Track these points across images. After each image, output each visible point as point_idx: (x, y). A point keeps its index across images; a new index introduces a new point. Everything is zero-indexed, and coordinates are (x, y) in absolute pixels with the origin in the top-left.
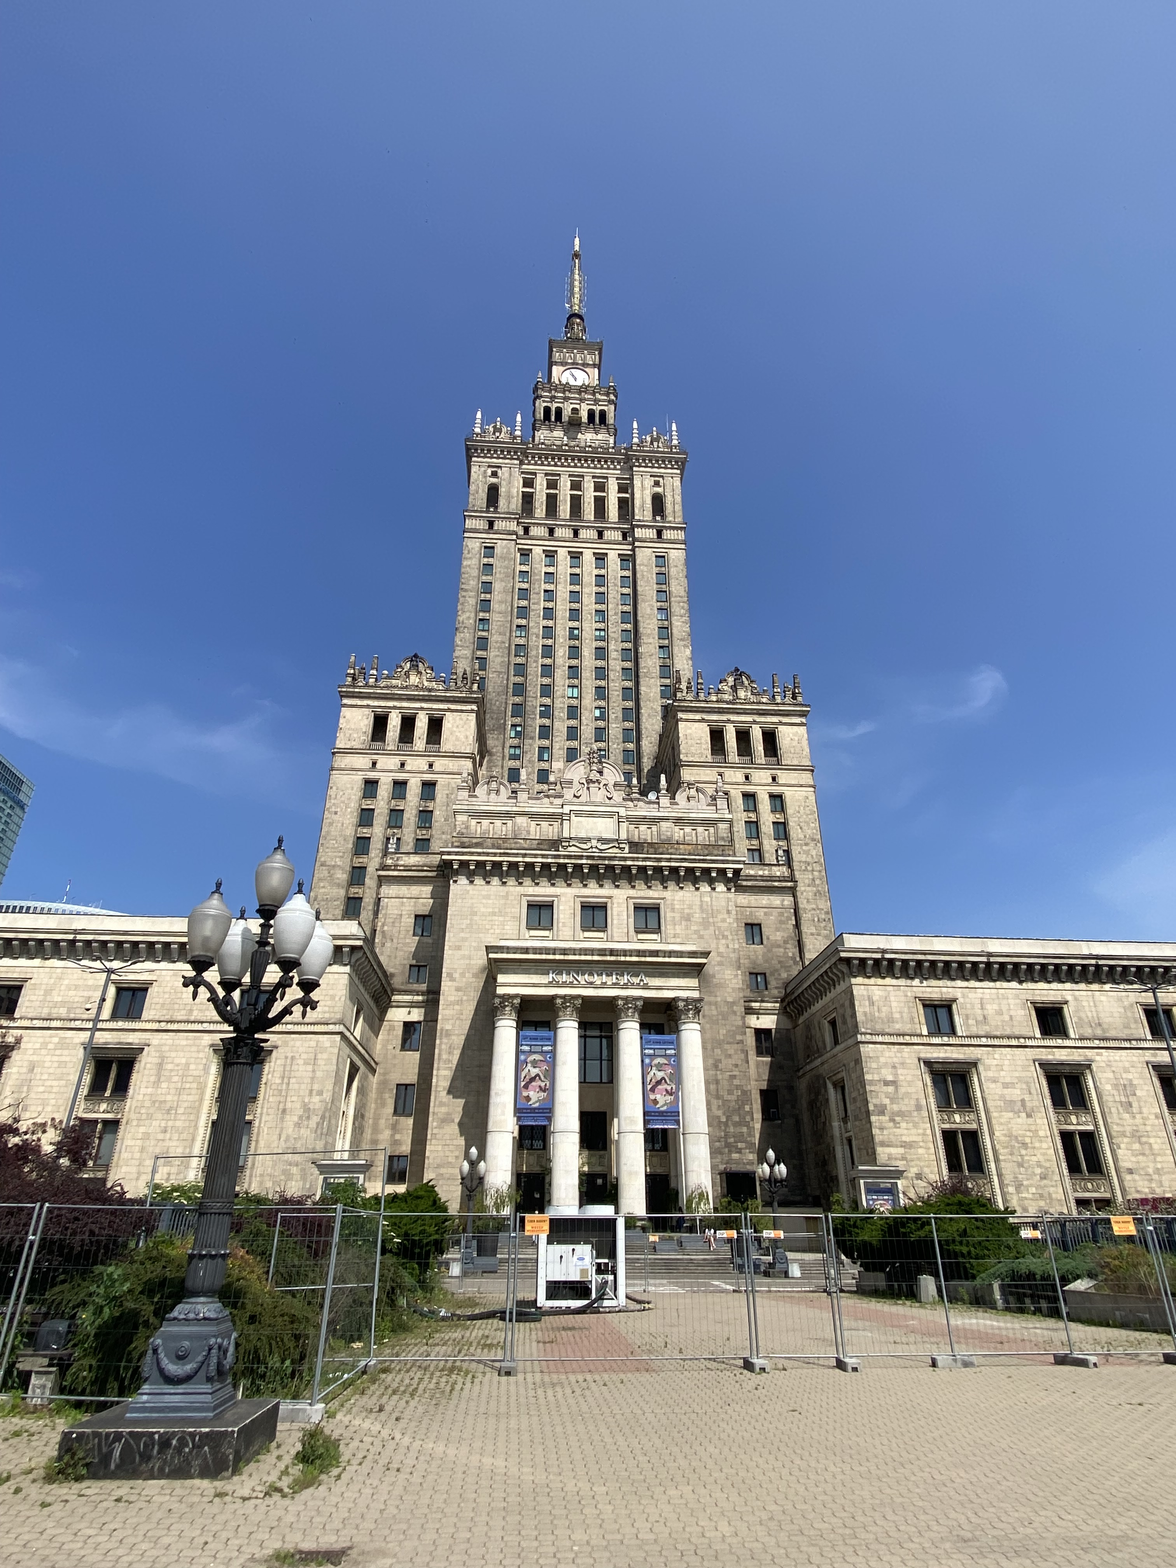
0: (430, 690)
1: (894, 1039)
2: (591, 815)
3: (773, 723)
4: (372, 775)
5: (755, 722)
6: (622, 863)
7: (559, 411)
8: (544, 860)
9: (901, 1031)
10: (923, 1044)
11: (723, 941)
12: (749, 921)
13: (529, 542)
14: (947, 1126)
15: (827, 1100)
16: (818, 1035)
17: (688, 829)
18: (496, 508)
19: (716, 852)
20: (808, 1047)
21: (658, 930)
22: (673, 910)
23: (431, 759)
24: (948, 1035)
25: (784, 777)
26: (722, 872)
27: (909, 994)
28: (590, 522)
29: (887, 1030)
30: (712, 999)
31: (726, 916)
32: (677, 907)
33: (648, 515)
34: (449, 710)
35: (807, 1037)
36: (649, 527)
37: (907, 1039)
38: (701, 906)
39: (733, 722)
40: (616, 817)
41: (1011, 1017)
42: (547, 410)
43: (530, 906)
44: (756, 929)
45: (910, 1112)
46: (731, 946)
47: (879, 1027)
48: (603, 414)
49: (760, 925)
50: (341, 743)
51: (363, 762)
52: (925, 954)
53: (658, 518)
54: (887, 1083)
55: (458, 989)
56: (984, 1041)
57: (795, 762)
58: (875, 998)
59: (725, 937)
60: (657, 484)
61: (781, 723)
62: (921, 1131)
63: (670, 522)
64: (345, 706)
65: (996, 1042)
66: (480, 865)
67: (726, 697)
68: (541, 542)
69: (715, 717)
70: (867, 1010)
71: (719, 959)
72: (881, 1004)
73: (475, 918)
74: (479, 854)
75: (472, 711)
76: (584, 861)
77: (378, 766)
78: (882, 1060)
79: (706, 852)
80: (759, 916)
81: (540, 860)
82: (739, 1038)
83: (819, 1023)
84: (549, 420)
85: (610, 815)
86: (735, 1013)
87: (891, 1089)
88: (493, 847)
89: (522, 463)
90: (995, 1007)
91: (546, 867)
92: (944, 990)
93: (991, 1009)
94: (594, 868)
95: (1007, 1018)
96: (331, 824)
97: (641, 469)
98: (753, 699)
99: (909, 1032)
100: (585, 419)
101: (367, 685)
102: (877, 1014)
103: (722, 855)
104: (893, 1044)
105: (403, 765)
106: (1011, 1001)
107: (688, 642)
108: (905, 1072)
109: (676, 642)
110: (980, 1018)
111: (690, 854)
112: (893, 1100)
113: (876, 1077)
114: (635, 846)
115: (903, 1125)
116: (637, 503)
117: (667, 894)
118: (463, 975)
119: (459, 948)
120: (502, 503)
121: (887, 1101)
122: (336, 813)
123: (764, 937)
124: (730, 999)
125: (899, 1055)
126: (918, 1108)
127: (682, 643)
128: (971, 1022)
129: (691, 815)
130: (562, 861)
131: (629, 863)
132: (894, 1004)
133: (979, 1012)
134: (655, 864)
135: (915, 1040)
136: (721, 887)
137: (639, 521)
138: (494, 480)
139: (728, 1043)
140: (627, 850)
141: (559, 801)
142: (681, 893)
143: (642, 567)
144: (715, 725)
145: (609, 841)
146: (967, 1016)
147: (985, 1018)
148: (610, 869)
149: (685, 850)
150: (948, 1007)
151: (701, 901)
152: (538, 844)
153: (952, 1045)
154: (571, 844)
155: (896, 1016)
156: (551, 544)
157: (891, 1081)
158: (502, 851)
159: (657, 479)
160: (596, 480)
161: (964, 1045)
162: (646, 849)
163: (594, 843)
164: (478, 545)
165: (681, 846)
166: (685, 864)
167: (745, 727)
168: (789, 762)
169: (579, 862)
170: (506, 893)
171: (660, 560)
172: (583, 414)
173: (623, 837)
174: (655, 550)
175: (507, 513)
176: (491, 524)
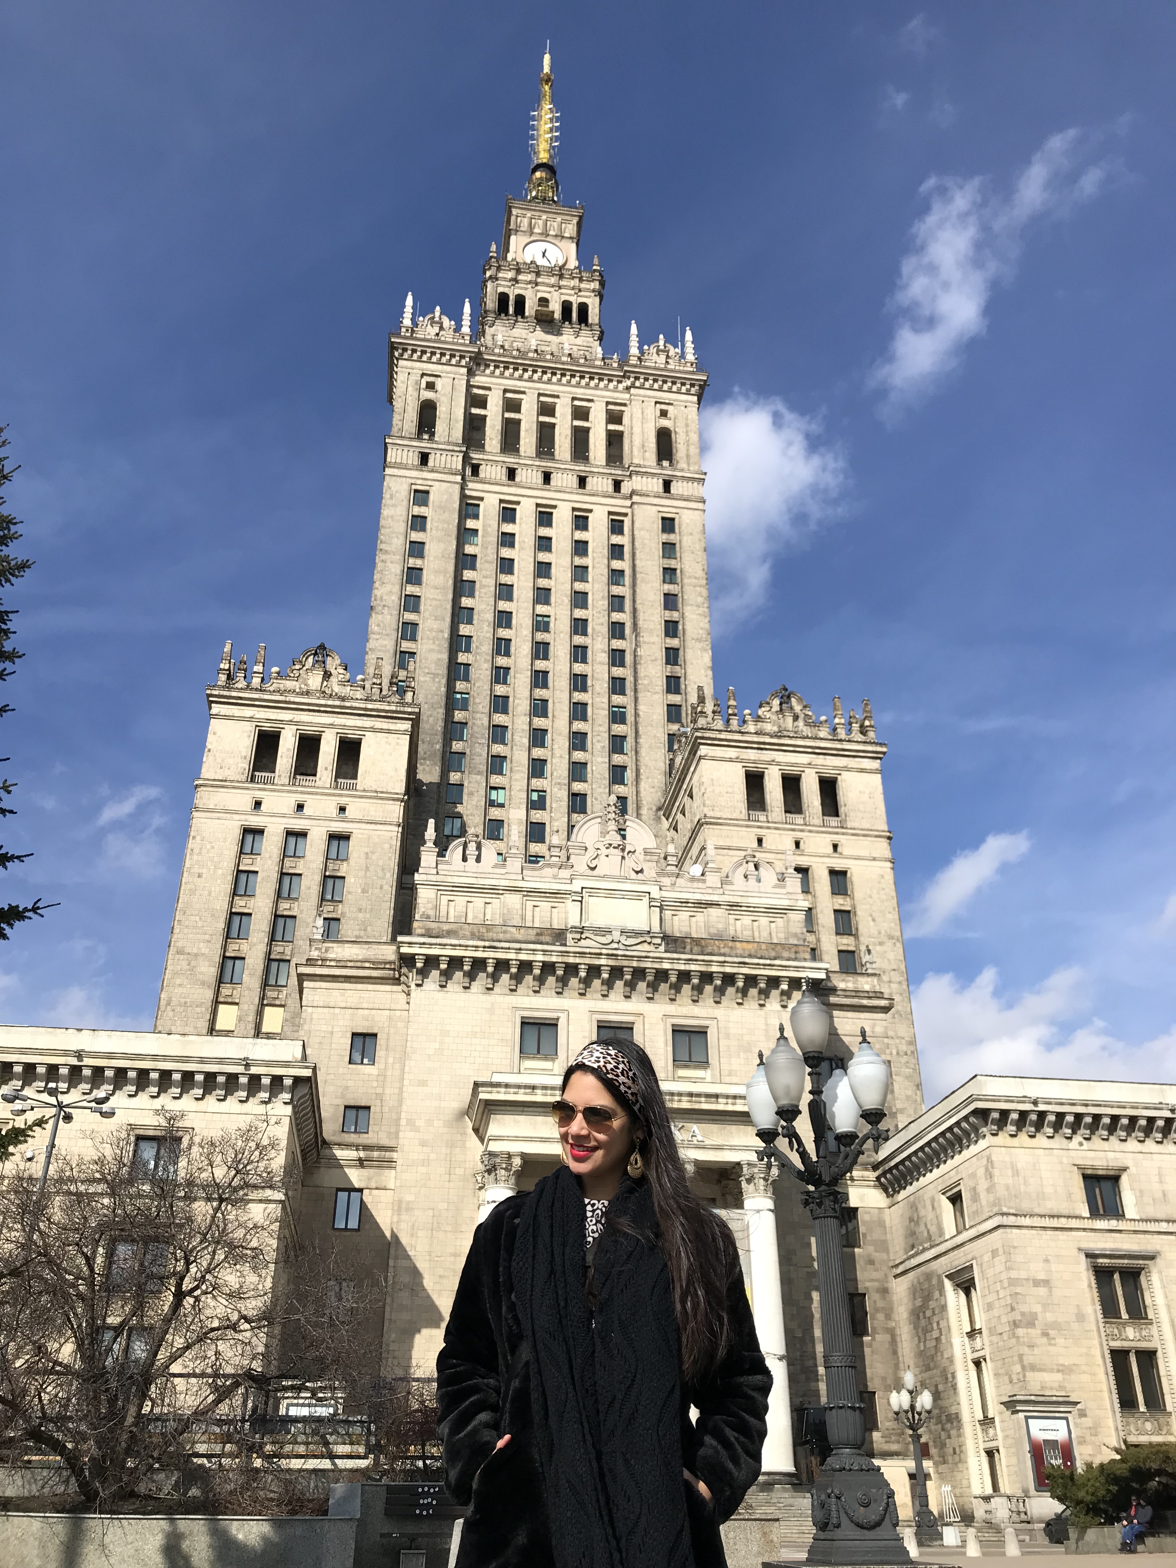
0: (343, 699)
1: (1047, 1222)
2: (611, 893)
3: (835, 768)
4: (255, 821)
5: (808, 765)
6: (657, 966)
7: (520, 301)
8: (547, 959)
9: (1055, 1212)
10: (1084, 1229)
13: (479, 486)
14: (1117, 1344)
15: (944, 1308)
16: (930, 1216)
17: (746, 920)
18: (432, 434)
19: (786, 954)
20: (913, 1234)
21: (705, 1064)
22: (728, 1036)
23: (343, 801)
24: (1114, 1217)
25: (848, 845)
26: (796, 983)
27: (1065, 1161)
28: (565, 463)
29: (1037, 1210)
32: (732, 1031)
33: (652, 458)
34: (373, 730)
35: (911, 1220)
36: (653, 475)
37: (1063, 1222)
38: (766, 1030)
39: (778, 764)
40: (646, 900)
42: (503, 299)
43: (526, 1023)
45: (1068, 1323)
47: (1026, 1206)
48: (583, 309)
50: (209, 770)
51: (242, 799)
52: (1086, 1105)
53: (666, 463)
54: (1037, 1283)
55: (423, 1144)
56: (1164, 1226)
57: (866, 825)
58: (1019, 1166)
60: (664, 414)
61: (847, 769)
62: (1084, 1350)
63: (682, 470)
64: (217, 716)
66: (456, 962)
67: (769, 727)
68: (496, 488)
69: (752, 754)
70: (1010, 1181)
72: (1028, 1173)
74: (453, 947)
75: (404, 733)
76: (603, 962)
77: (263, 807)
79: (773, 954)
81: (540, 957)
83: (933, 1200)
84: (507, 314)
85: (638, 895)
87: (1042, 1291)
88: (473, 936)
89: (470, 372)
91: (548, 967)
92: (1111, 1155)
94: (616, 972)
96: (193, 892)
97: (642, 392)
98: (807, 731)
99: (1064, 1212)
100: (557, 315)
101: (248, 688)
102: (1022, 1188)
103: (795, 959)
104: (1044, 1228)
105: (300, 807)
107: (707, 645)
108: (1061, 1268)
109: (690, 643)
110: (1159, 1195)
111: (750, 956)
112: (1045, 1306)
113: (1023, 1275)
114: (672, 942)
115: (1060, 1341)
116: (637, 441)
117: (719, 1012)
118: (429, 1122)
119: (423, 1083)
120: (440, 427)
121: (1038, 1309)
122: (200, 876)
125: (1053, 1244)
126: (1080, 1317)
127: (699, 645)
128: (1146, 1200)
129: (751, 900)
130: (571, 960)
131: (666, 966)
132: (1045, 1175)
133: (1157, 1186)
134: (703, 969)
135: (1074, 1223)
137: (639, 466)
138: (428, 395)
140: (662, 948)
141: (565, 873)
142: (739, 1012)
143: (642, 533)
144: (752, 767)
145: (637, 934)
146: (1141, 1191)
147: (1164, 1195)
148: (639, 973)
149: (744, 950)
150: (1114, 1179)
151: (767, 1024)
152: (538, 934)
153: (1120, 1231)
154: (583, 936)
155: (1048, 1190)
156: (510, 492)
157: (1043, 1281)
158: (487, 944)
159: (664, 407)
160: (576, 403)
161: (1135, 1232)
162: (688, 947)
163: (616, 935)
164: (406, 487)
165: (738, 945)
166: (746, 971)
167: (794, 770)
168: (856, 825)
169: (597, 962)
170: (493, 1004)
171: (668, 525)
172: (555, 307)
173: (656, 928)
174: (661, 509)
175: (449, 443)
176: (424, 458)
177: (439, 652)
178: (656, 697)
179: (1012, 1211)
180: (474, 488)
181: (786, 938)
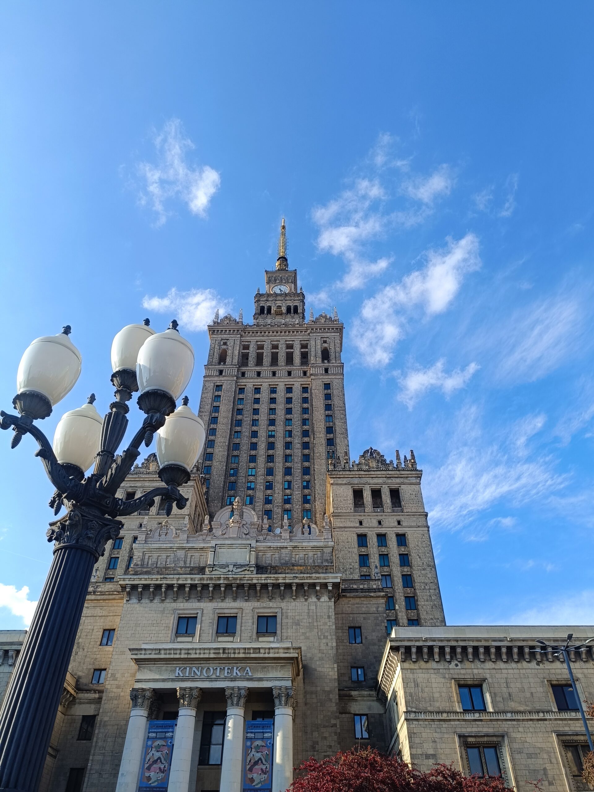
1: (435, 716)
2: (231, 546)
3: (397, 484)
5: (385, 483)
6: (250, 582)
7: (269, 309)
8: (192, 582)
9: (440, 710)
10: (458, 720)
11: (324, 641)
12: (352, 625)
13: (244, 380)
16: (393, 717)
18: (225, 362)
19: (320, 571)
20: (391, 729)
21: (274, 634)
22: (287, 617)
24: (479, 711)
25: (405, 521)
26: (324, 586)
27: (447, 676)
29: (429, 709)
30: (314, 689)
31: (327, 620)
32: (289, 614)
33: (319, 360)
35: (390, 720)
36: (320, 367)
38: (308, 613)
39: (369, 484)
40: (248, 548)
41: (532, 693)
42: (262, 308)
43: (180, 618)
44: (357, 631)
46: (330, 644)
47: (422, 706)
48: (296, 307)
49: (360, 628)
52: (457, 641)
53: (326, 361)
54: (428, 757)
56: (509, 716)
57: (414, 510)
58: (419, 680)
59: (325, 637)
60: (325, 342)
61: (403, 484)
63: (333, 363)
65: (520, 717)
66: (146, 587)
67: (364, 467)
68: (252, 380)
69: (356, 481)
70: (413, 691)
71: (320, 655)
72: (424, 685)
73: (138, 628)
74: (146, 579)
76: (221, 582)
78: (424, 735)
79: (313, 571)
80: (360, 620)
81: (189, 582)
82: (333, 722)
83: (393, 706)
84: (263, 313)
85: (244, 546)
86: (331, 700)
88: (158, 573)
89: (241, 336)
90: (518, 685)
91: (193, 587)
92: (476, 671)
93: (515, 687)
94: (228, 587)
95: (528, 695)
97: (315, 334)
98: (383, 467)
99: (447, 709)
100: (285, 311)
102: (421, 695)
103: (326, 573)
104: (433, 721)
105: (142, 525)
106: (531, 680)
108: (443, 746)
109: (338, 435)
110: (506, 696)
111: (301, 573)
113: (420, 751)
114: (260, 569)
116: (313, 354)
117: (283, 605)
119: (123, 653)
120: (228, 359)
123: (363, 637)
124: (327, 689)
125: (438, 730)
128: (498, 699)
129: (304, 544)
130: (205, 582)
131: (255, 581)
132: (434, 685)
133: (505, 690)
134: (275, 581)
135: (451, 716)
136: (325, 598)
137: (314, 364)
138: (224, 347)
139: (325, 727)
140: (255, 572)
141: (209, 538)
142: (294, 604)
143: (315, 391)
144: (356, 487)
145: (242, 566)
146: (495, 694)
147: (510, 695)
148: (241, 586)
149: (298, 570)
150: (479, 686)
151: (309, 609)
152: (191, 570)
153: (481, 720)
154: (214, 569)
155: (437, 695)
156: (258, 381)
157: (432, 755)
158: (162, 576)
159: (325, 339)
160: (287, 342)
161: (491, 720)
162: (269, 571)
163: (231, 568)
164: (212, 384)
165: (295, 568)
166: (297, 581)
167: (378, 487)
168: (409, 510)
169: (218, 582)
170: (164, 608)
171: (327, 386)
172: (284, 309)
173: (253, 562)
174: (324, 380)
175: (232, 365)
176: (221, 372)
177: (224, 451)
178: (323, 461)
179: (414, 710)
180: (243, 381)
181: (322, 563)
